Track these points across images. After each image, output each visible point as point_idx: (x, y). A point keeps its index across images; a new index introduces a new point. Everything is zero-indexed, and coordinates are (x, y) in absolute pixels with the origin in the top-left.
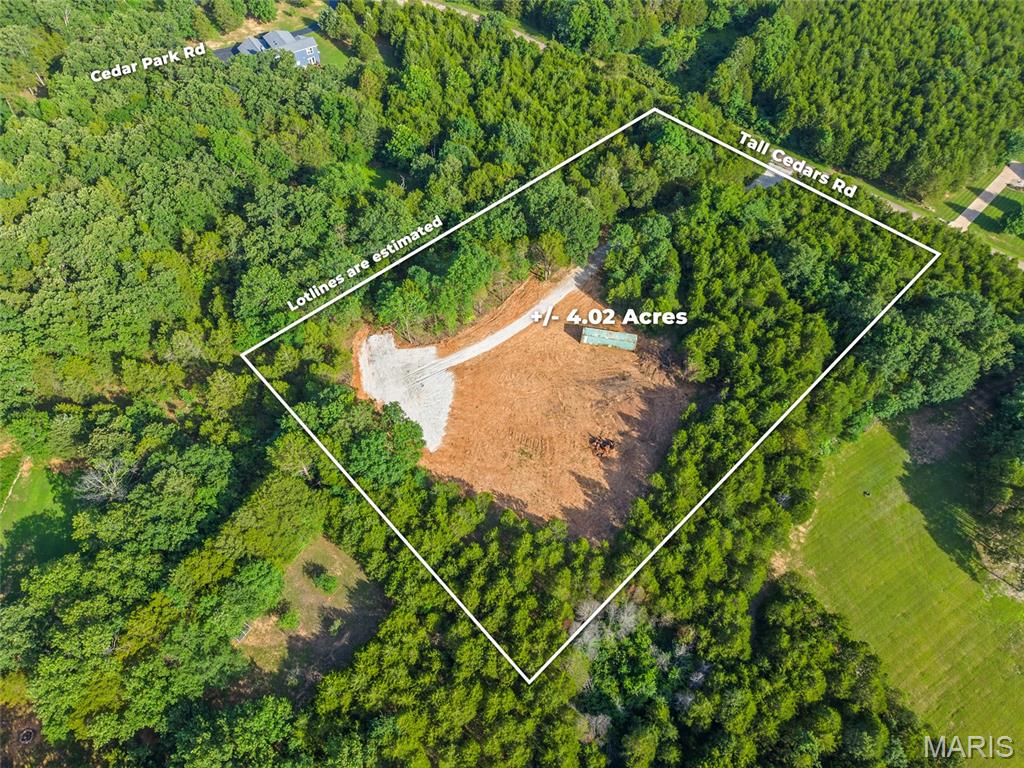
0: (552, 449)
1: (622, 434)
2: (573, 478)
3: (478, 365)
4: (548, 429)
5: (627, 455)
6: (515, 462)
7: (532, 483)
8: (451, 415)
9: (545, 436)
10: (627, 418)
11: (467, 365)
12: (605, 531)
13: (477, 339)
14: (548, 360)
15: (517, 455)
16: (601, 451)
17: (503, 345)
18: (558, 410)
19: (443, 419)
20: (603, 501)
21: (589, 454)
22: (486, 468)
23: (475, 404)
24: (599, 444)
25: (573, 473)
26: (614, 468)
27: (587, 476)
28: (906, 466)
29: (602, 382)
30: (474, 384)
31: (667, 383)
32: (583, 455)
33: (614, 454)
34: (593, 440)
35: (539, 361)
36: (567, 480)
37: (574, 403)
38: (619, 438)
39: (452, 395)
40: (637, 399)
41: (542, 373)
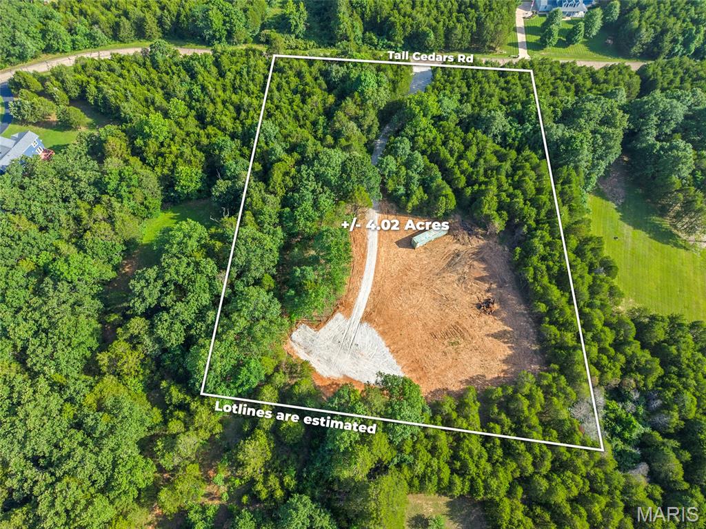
0: (464, 329)
1: (488, 291)
2: (490, 338)
3: (375, 306)
4: (450, 318)
5: (502, 302)
6: (454, 354)
7: (474, 359)
8: (392, 352)
9: (453, 324)
10: (481, 279)
11: (368, 310)
12: (533, 357)
13: (358, 289)
14: (409, 273)
15: (450, 348)
16: (489, 310)
17: (375, 284)
18: (445, 301)
19: (390, 357)
20: (517, 339)
21: (485, 317)
22: (442, 371)
23: (398, 334)
24: (484, 306)
25: (488, 335)
26: (504, 315)
27: (496, 331)
28: (617, 210)
29: (449, 265)
30: (385, 320)
31: (481, 242)
32: (482, 320)
33: (496, 307)
34: (479, 307)
35: (405, 277)
36: (490, 342)
37: (447, 290)
38: (489, 295)
39: (380, 339)
40: (475, 263)
41: (413, 284)
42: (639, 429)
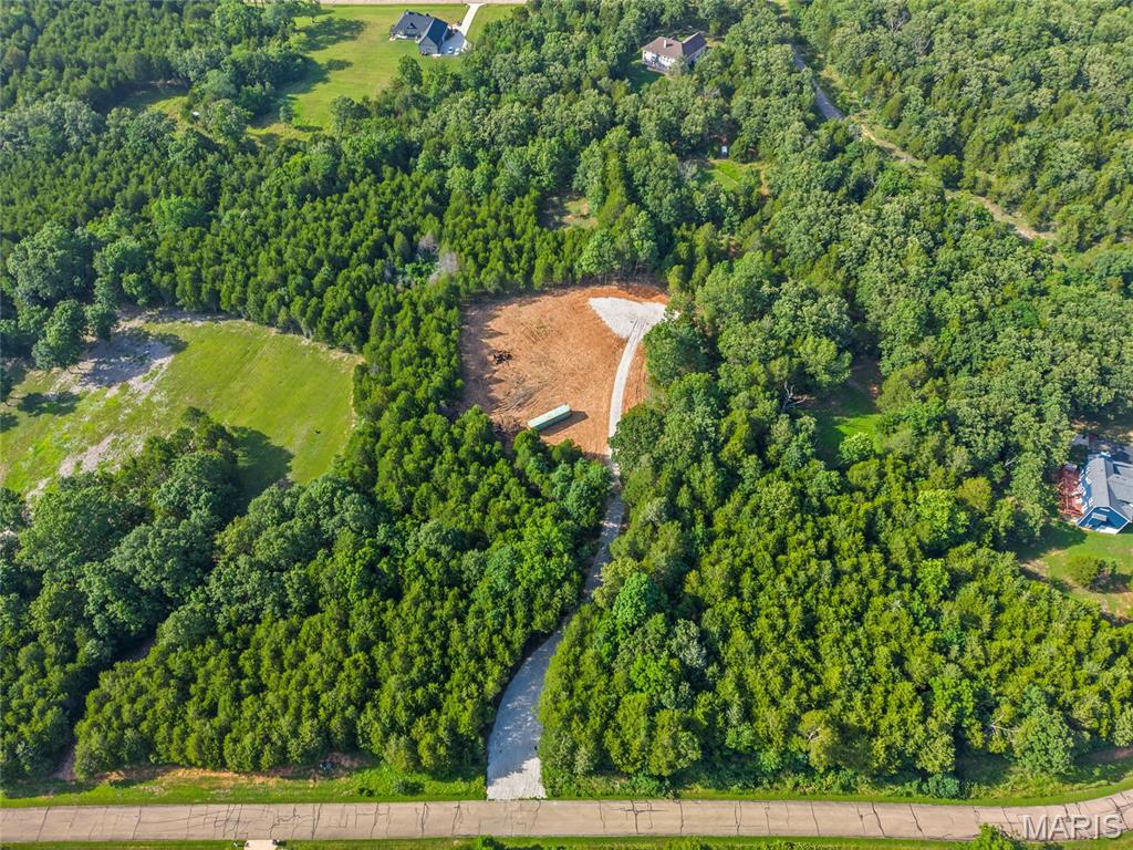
0: (529, 339)
1: (495, 371)
2: (505, 332)
3: (614, 353)
5: (485, 364)
8: (599, 318)
10: (498, 382)
17: (613, 374)
18: (543, 361)
24: (503, 357)
28: (289, 469)
29: (531, 395)
32: (509, 347)
33: (491, 358)
34: (509, 357)
36: (507, 330)
37: (539, 370)
38: (495, 368)
39: (610, 326)
40: (501, 397)
41: (572, 374)
42: (409, 268)
